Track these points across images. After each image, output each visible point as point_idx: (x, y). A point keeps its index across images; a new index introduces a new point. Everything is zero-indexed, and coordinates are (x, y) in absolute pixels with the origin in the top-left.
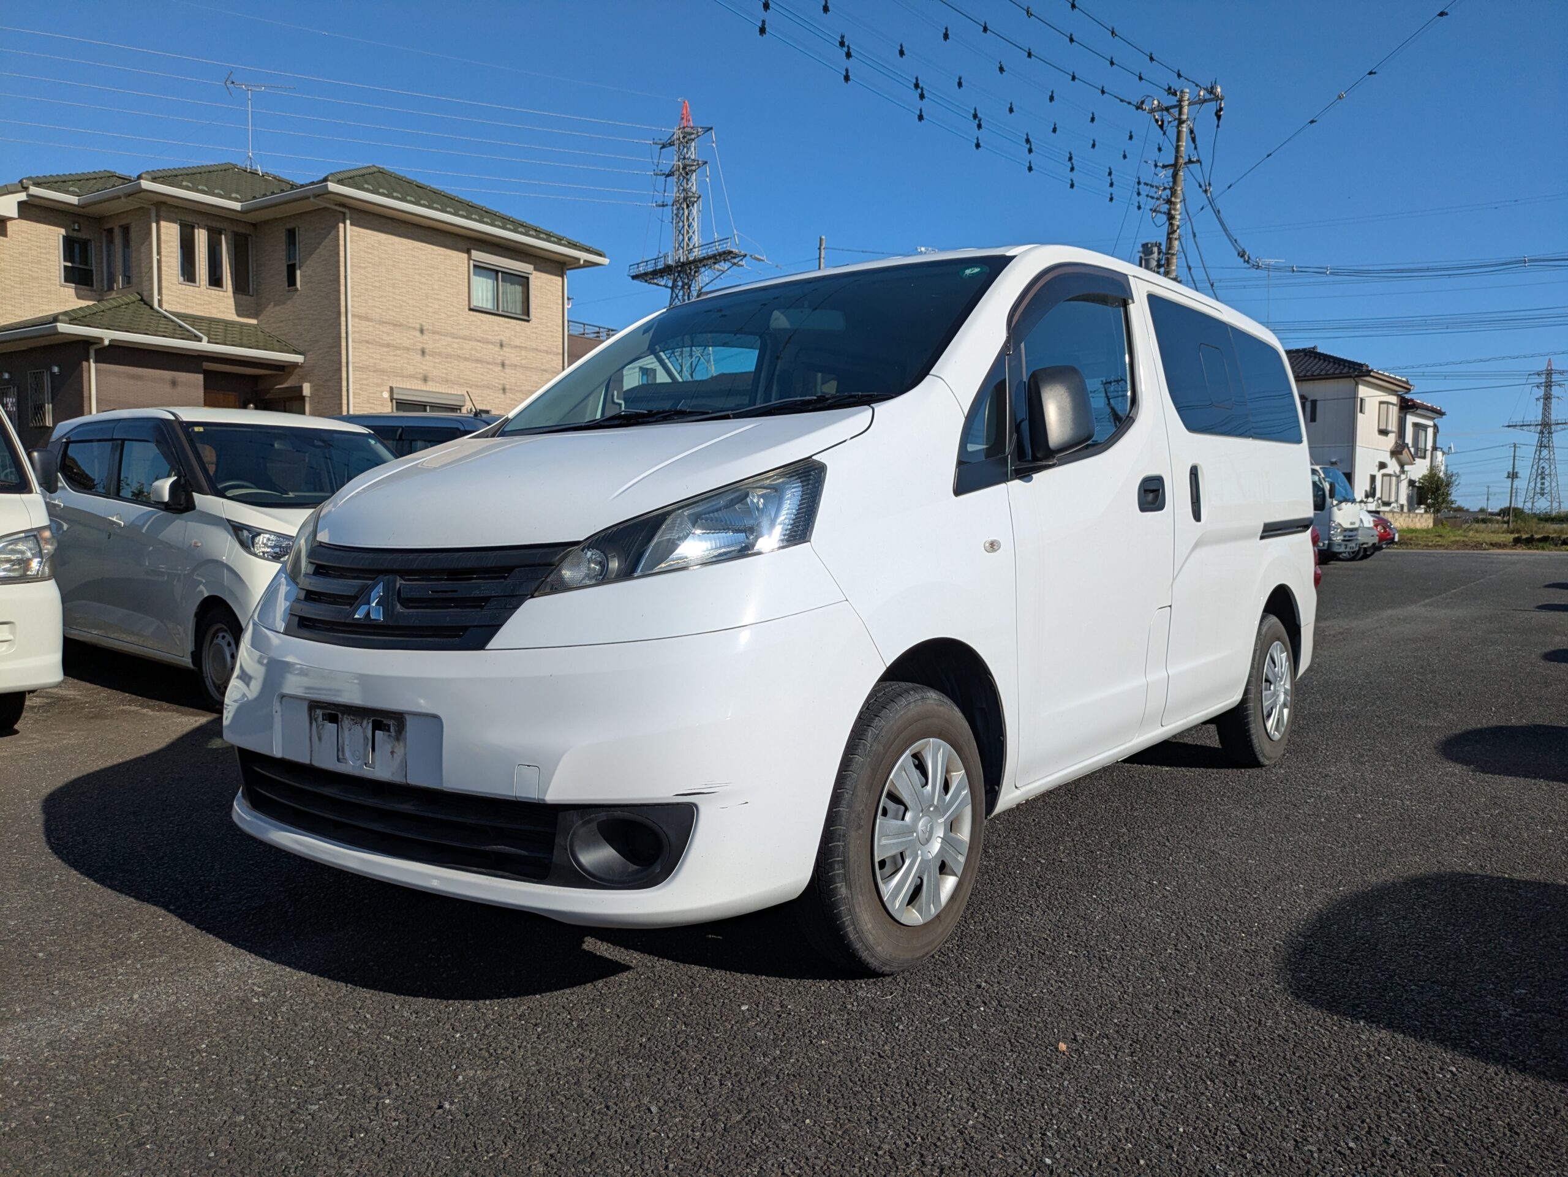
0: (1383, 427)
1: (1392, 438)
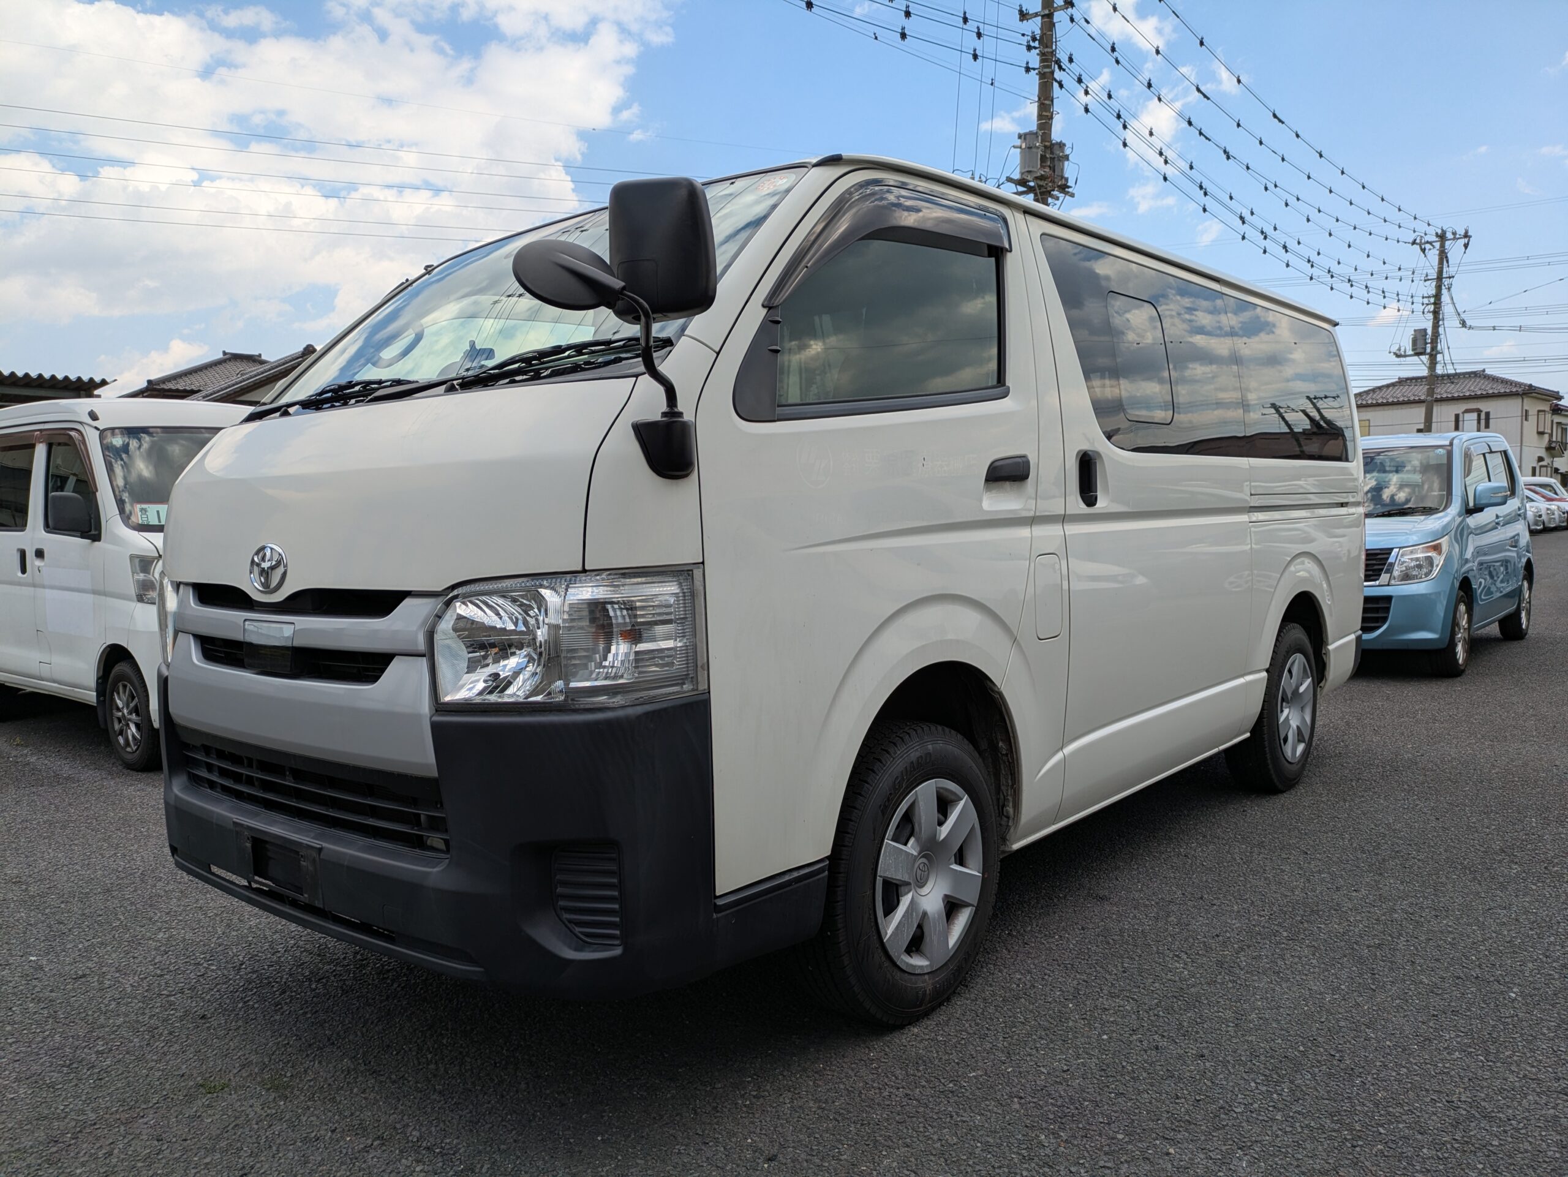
0: (1541, 430)
1: (1546, 437)
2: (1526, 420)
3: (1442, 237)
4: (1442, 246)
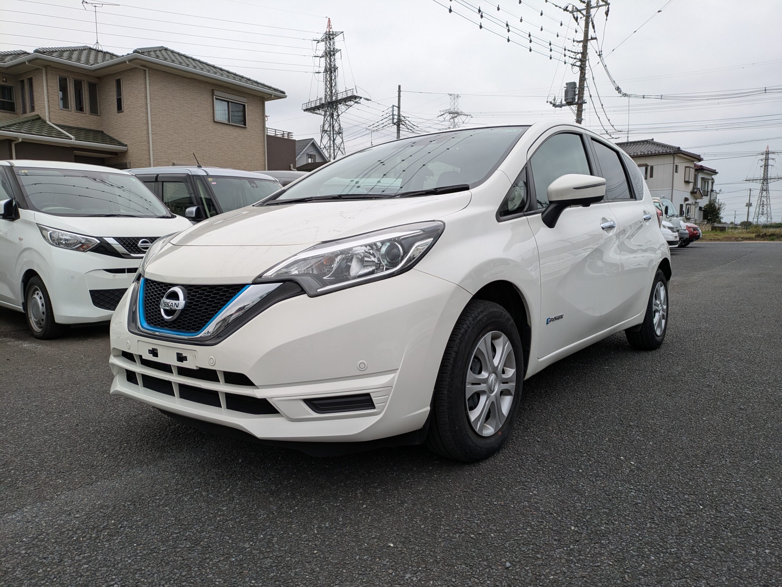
0: (687, 180)
1: (691, 185)
2: (676, 172)
3: (588, 5)
4: (588, 12)
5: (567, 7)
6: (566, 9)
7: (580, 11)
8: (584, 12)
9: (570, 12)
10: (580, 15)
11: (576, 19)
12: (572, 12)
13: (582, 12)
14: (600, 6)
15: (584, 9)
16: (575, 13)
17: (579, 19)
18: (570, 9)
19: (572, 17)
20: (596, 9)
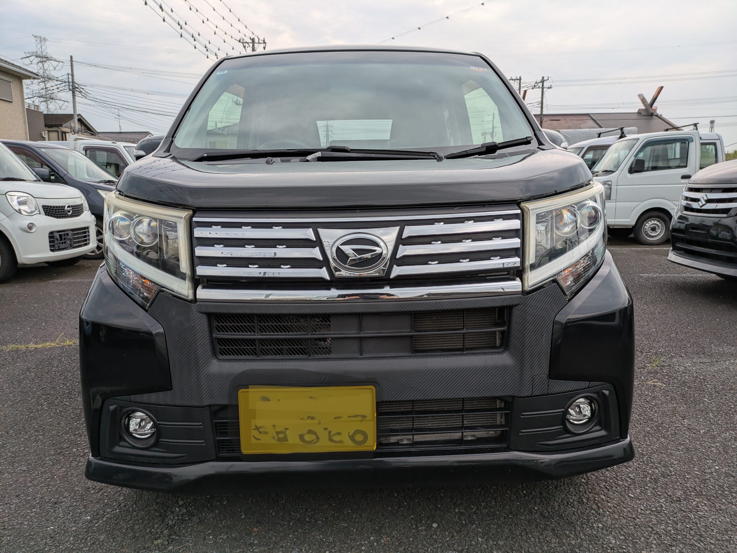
3: (253, 40)
4: (253, 46)
5: (240, 40)
6: (240, 41)
7: (248, 43)
8: (251, 45)
9: (241, 42)
10: (247, 45)
11: (245, 47)
12: (243, 43)
13: (249, 44)
14: (261, 43)
15: (250, 43)
16: (244, 44)
17: (246, 47)
18: (241, 41)
19: (243, 46)
20: (257, 44)
